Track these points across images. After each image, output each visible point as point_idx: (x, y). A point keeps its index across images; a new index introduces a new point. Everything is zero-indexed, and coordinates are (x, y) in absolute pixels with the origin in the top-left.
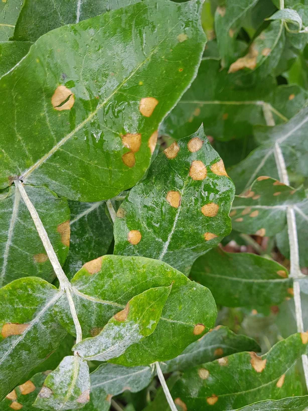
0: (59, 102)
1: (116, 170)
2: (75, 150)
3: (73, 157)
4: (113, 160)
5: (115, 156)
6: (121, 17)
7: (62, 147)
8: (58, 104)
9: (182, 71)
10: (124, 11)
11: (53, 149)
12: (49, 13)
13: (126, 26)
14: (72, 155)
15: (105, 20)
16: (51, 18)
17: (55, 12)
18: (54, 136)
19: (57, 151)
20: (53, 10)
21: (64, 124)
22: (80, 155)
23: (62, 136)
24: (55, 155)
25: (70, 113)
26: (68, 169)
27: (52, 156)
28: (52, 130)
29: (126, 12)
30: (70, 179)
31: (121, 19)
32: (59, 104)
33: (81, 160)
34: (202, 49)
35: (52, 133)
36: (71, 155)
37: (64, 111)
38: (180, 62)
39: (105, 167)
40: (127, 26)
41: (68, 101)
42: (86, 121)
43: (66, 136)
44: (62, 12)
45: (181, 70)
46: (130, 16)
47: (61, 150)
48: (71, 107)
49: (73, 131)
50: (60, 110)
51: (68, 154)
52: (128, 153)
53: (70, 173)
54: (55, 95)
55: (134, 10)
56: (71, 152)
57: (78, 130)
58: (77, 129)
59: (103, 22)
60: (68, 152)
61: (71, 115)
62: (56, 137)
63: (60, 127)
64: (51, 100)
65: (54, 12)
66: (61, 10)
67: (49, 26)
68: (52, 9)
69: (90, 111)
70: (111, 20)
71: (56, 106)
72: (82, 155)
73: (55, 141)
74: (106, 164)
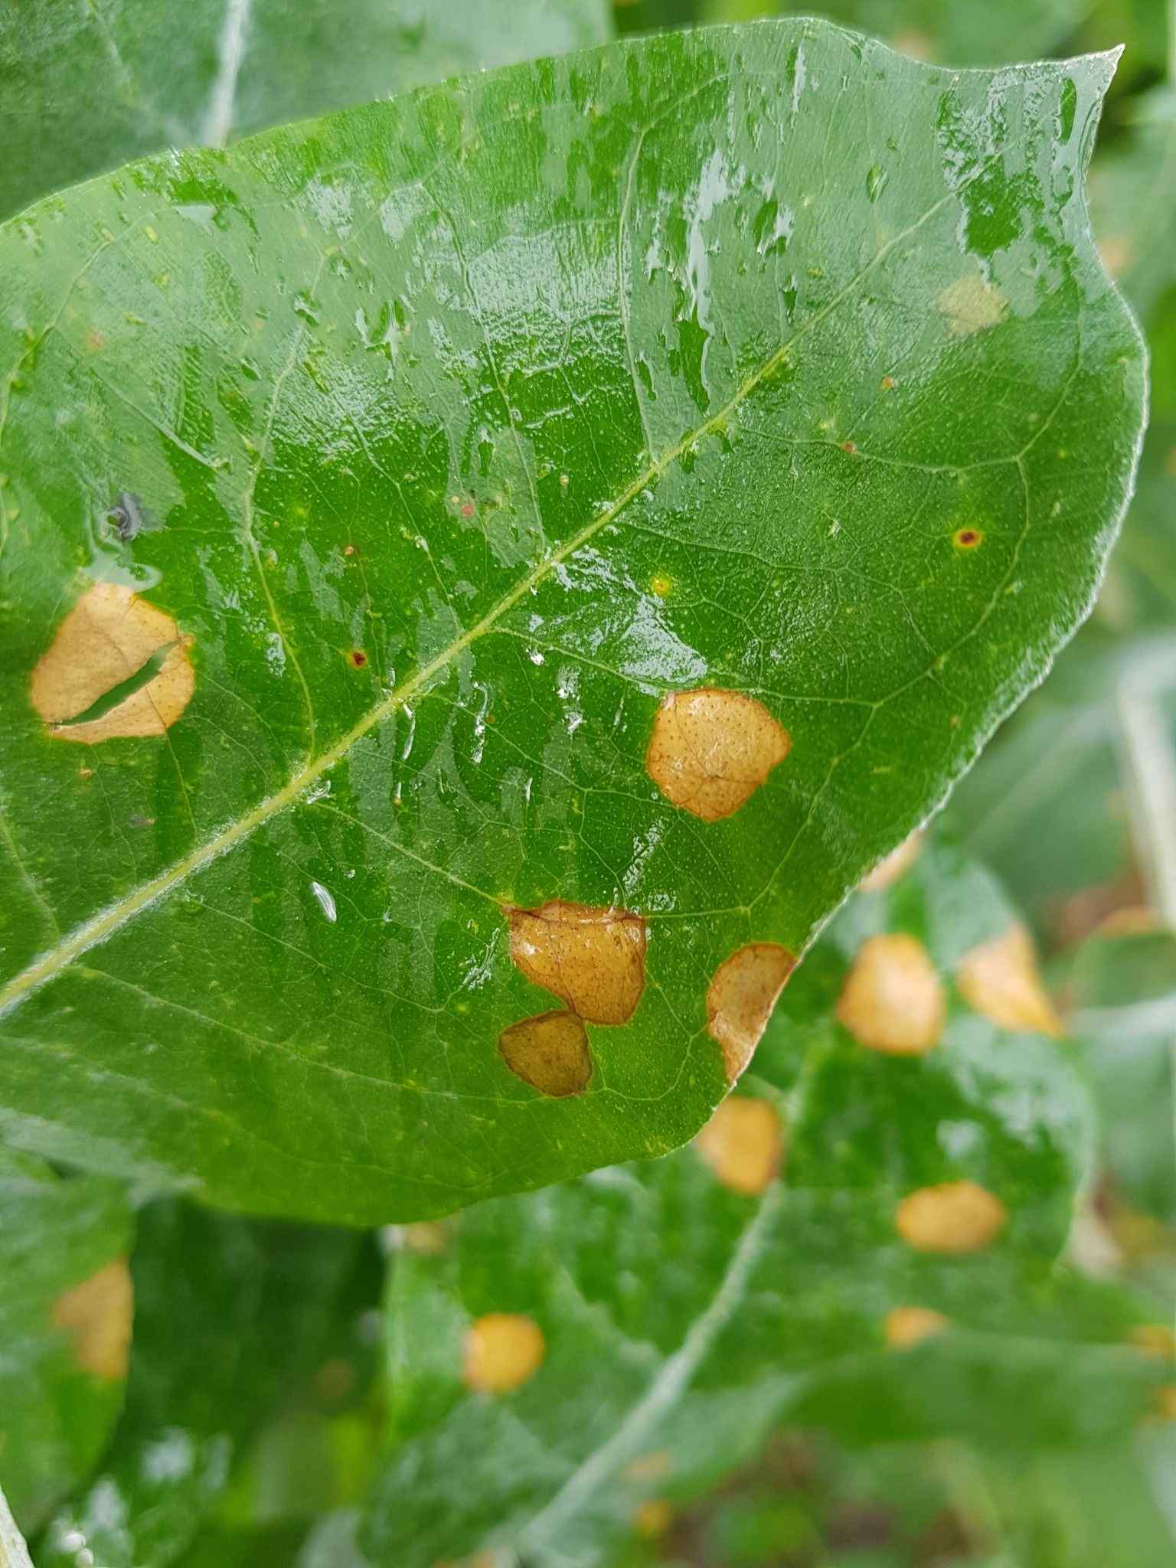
0: (83, 694)
1: (449, 1095)
2: (184, 974)
3: (166, 1011)
4: (440, 1046)
5: (457, 1025)
6: (538, 117)
7: (96, 956)
8: (76, 707)
9: (974, 546)
10: (561, 79)
11: (34, 968)
12: (47, 44)
13: (572, 182)
14: (163, 1002)
15: (430, 133)
16: (56, 73)
17: (90, 40)
18: (40, 899)
19: (59, 982)
20: (73, 28)
21: (114, 828)
22: (218, 1002)
23: (101, 896)
24: (45, 1000)
25: (163, 754)
26: (129, 1069)
27: (25, 1004)
28: (32, 868)
29: (577, 89)
30: (141, 1117)
31: (542, 138)
32: (88, 705)
33: (215, 1032)
34: (1130, 417)
35: (30, 882)
36: (154, 1001)
37: (116, 745)
38: (963, 478)
39: (380, 1076)
40: (584, 182)
41: (152, 685)
42: (269, 806)
43: (123, 895)
44: (132, 41)
45: (968, 538)
46: (604, 120)
47: (89, 974)
48: (171, 718)
49: (180, 863)
50: (92, 739)
51: (134, 997)
52: (541, 1020)
53: (142, 1086)
54: (58, 650)
55: (635, 82)
56: (154, 987)
57: (211, 857)
58: (201, 856)
59: (418, 142)
60: (135, 987)
61: (164, 771)
62: (55, 901)
63: (84, 844)
64: (28, 684)
65: (77, 38)
66: (125, 25)
67: (48, 123)
68: (67, 22)
69: (300, 743)
70: (468, 132)
71: (59, 715)
72: (230, 1003)
73: (52, 924)
74: (386, 1063)
